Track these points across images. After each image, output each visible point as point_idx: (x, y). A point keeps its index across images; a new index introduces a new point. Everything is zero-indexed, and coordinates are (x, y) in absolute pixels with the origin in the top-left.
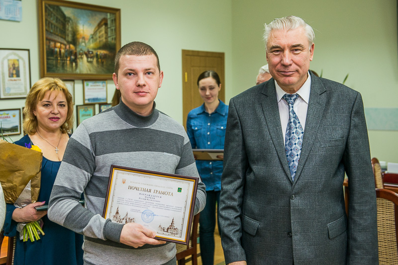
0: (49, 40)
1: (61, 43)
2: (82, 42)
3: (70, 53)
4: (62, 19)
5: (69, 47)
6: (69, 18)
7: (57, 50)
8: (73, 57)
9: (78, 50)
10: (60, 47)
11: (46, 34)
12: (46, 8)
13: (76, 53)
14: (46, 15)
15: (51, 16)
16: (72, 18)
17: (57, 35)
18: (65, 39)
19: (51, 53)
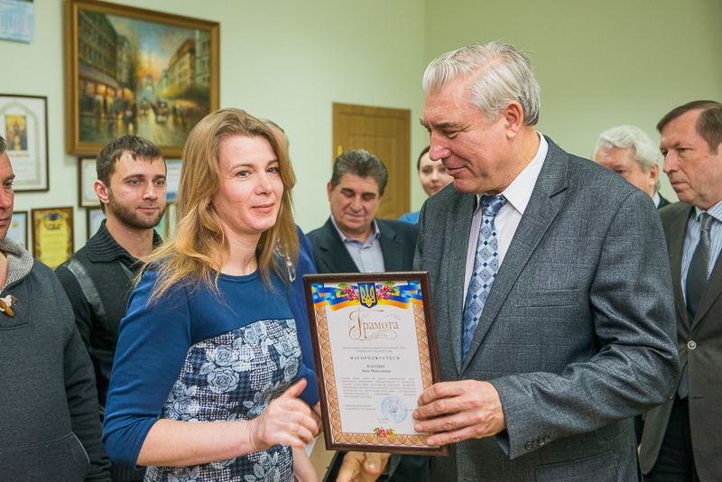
0: (84, 79)
1: (107, 86)
2: (147, 84)
3: (125, 105)
4: (109, 40)
5: (123, 94)
6: (124, 39)
7: (100, 98)
8: (129, 113)
9: (139, 99)
10: (105, 93)
11: (79, 68)
12: (80, 17)
14: (79, 31)
15: (89, 34)
16: (129, 37)
17: (101, 70)
18: (114, 77)
19: (88, 104)
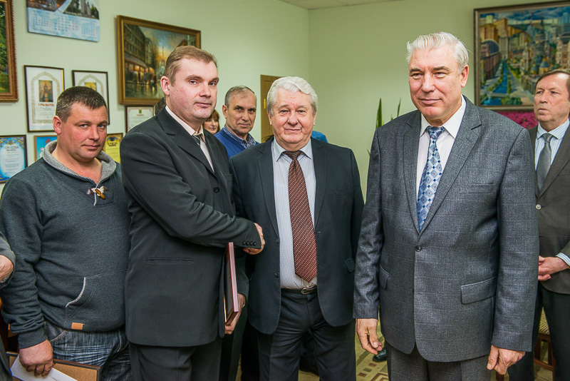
0: (128, 62)
1: (140, 66)
2: (162, 65)
3: (150, 76)
4: (141, 40)
5: (149, 70)
6: (149, 40)
7: (136, 73)
8: (152, 81)
9: (157, 73)
10: (139, 70)
11: (125, 56)
12: (125, 28)
13: (155, 77)
14: (124, 36)
15: (130, 37)
16: (152, 39)
17: (137, 57)
18: (144, 61)
19: (130, 76)
